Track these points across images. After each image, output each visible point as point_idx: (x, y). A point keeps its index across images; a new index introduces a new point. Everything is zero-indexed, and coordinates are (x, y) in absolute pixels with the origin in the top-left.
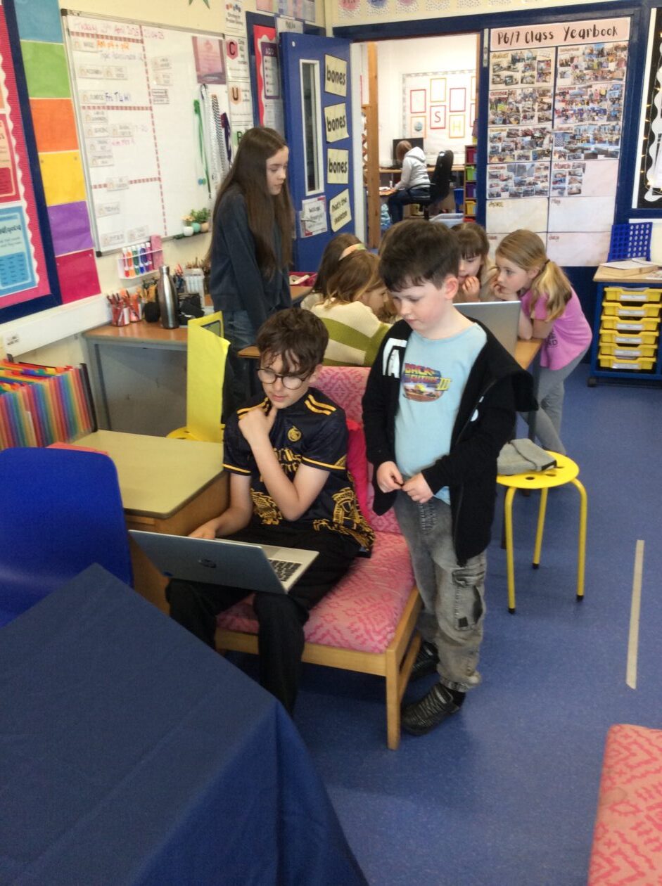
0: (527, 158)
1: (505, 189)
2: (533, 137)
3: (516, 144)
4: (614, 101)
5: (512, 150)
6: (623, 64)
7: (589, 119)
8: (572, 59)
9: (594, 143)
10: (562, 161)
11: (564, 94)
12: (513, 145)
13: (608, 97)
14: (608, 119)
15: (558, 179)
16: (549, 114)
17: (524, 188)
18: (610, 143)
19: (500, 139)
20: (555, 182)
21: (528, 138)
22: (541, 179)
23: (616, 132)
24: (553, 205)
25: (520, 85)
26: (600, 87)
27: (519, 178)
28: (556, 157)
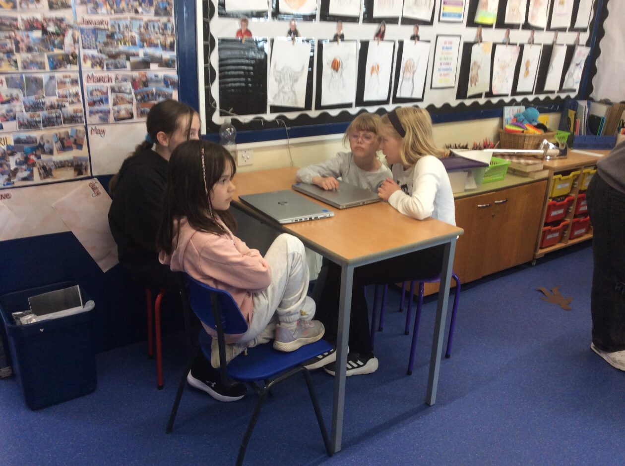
0: (41, 66)
2: (45, 31)
3: (17, 43)
5: (9, 53)
7: (129, 11)
9: (142, 47)
10: (98, 72)
12: (10, 45)
15: (96, 98)
17: (42, 114)
20: (93, 103)
21: (37, 34)
22: (69, 99)
27: (32, 98)
28: (87, 66)
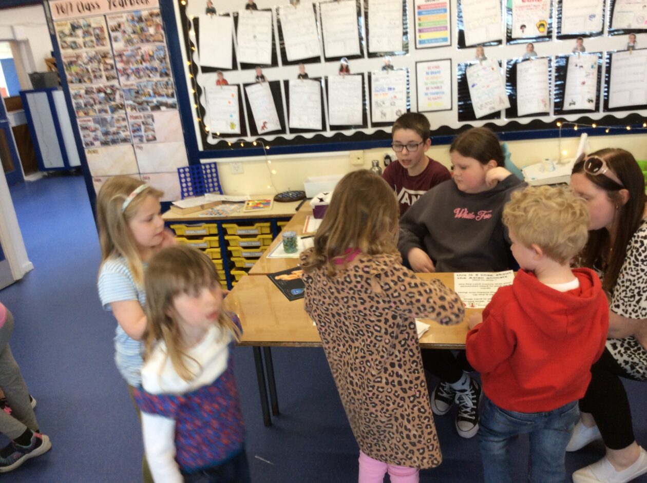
0: (106, 111)
1: (96, 139)
2: (105, 93)
3: (94, 100)
4: (162, 60)
5: (92, 105)
6: (160, 28)
7: (146, 77)
8: (119, 26)
9: (155, 97)
10: (135, 113)
11: (120, 55)
12: (92, 102)
13: (155, 57)
14: (161, 76)
15: (135, 128)
16: (113, 72)
17: (110, 138)
18: (168, 96)
19: (80, 96)
20: (134, 131)
21: (102, 95)
22: (122, 129)
23: (170, 86)
24: (137, 151)
25: (84, 49)
26: (147, 48)
27: (104, 129)
28: (129, 110)
